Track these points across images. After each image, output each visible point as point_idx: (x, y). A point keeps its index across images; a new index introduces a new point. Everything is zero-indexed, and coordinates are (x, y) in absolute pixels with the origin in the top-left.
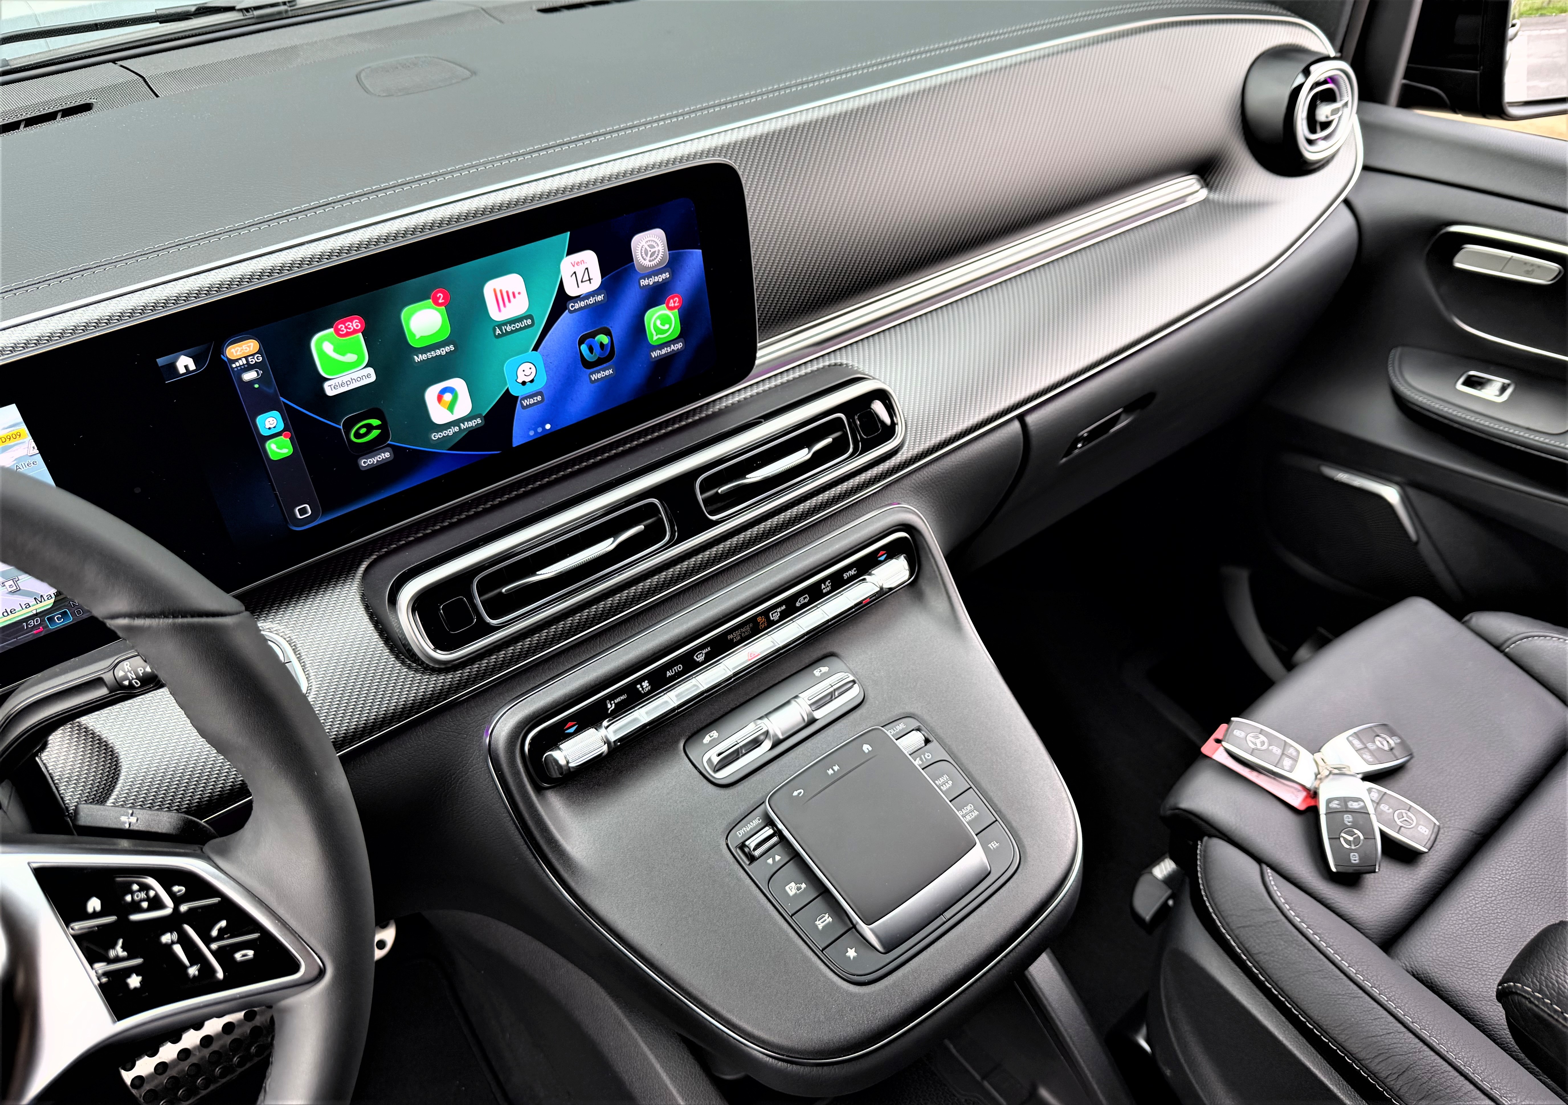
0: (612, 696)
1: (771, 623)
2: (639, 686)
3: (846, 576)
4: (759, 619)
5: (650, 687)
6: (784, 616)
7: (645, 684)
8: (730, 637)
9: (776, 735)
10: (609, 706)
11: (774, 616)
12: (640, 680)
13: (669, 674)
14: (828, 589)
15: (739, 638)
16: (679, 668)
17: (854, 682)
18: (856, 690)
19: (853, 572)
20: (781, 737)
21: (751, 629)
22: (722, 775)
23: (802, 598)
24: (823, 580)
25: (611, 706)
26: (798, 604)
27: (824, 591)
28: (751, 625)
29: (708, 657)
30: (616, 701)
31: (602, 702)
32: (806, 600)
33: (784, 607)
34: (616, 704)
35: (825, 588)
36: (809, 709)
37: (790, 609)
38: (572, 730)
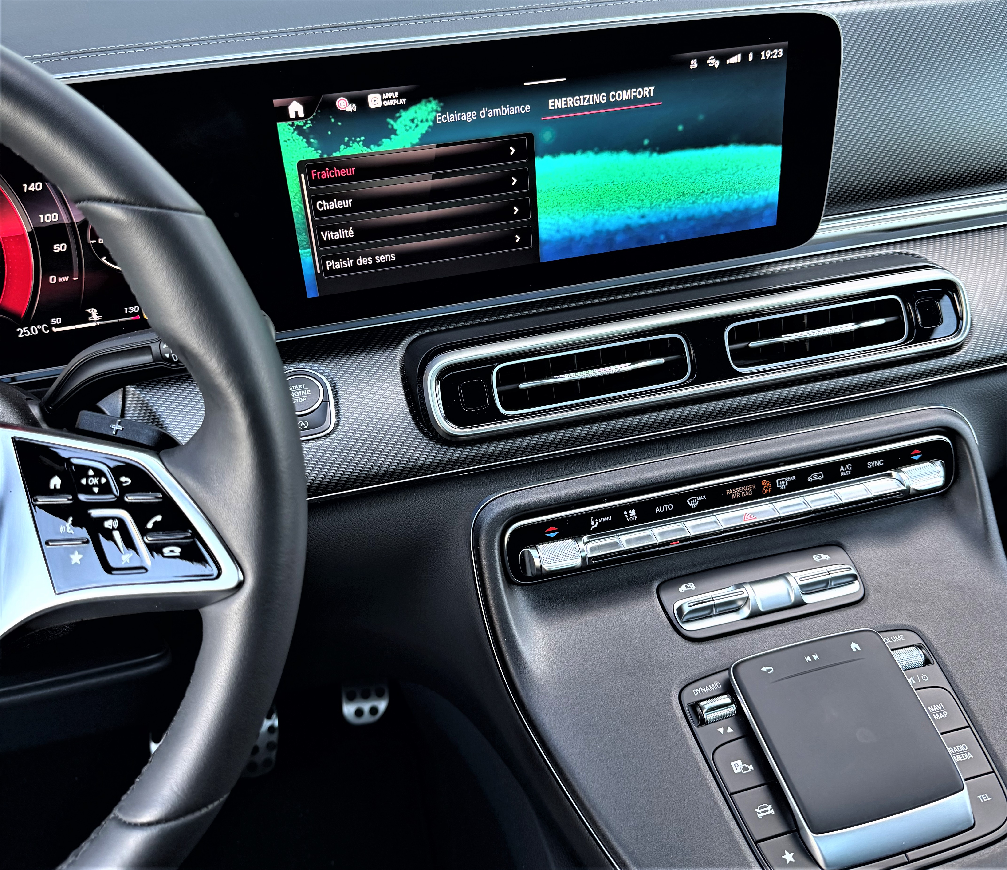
0: (597, 514)
1: (776, 491)
2: (625, 513)
3: (870, 465)
4: (764, 482)
5: (636, 518)
6: (792, 487)
7: (633, 512)
8: (729, 492)
9: (756, 606)
10: (593, 523)
11: (782, 484)
12: (627, 507)
13: (658, 510)
14: (848, 473)
15: (738, 496)
16: (669, 507)
17: (855, 577)
18: (855, 588)
19: (879, 463)
20: (761, 609)
21: (753, 490)
22: (690, 627)
27: (842, 474)
28: (754, 486)
29: (702, 506)
33: (793, 478)
34: (599, 523)
35: (844, 471)
36: (798, 590)
37: (801, 482)
38: (552, 535)
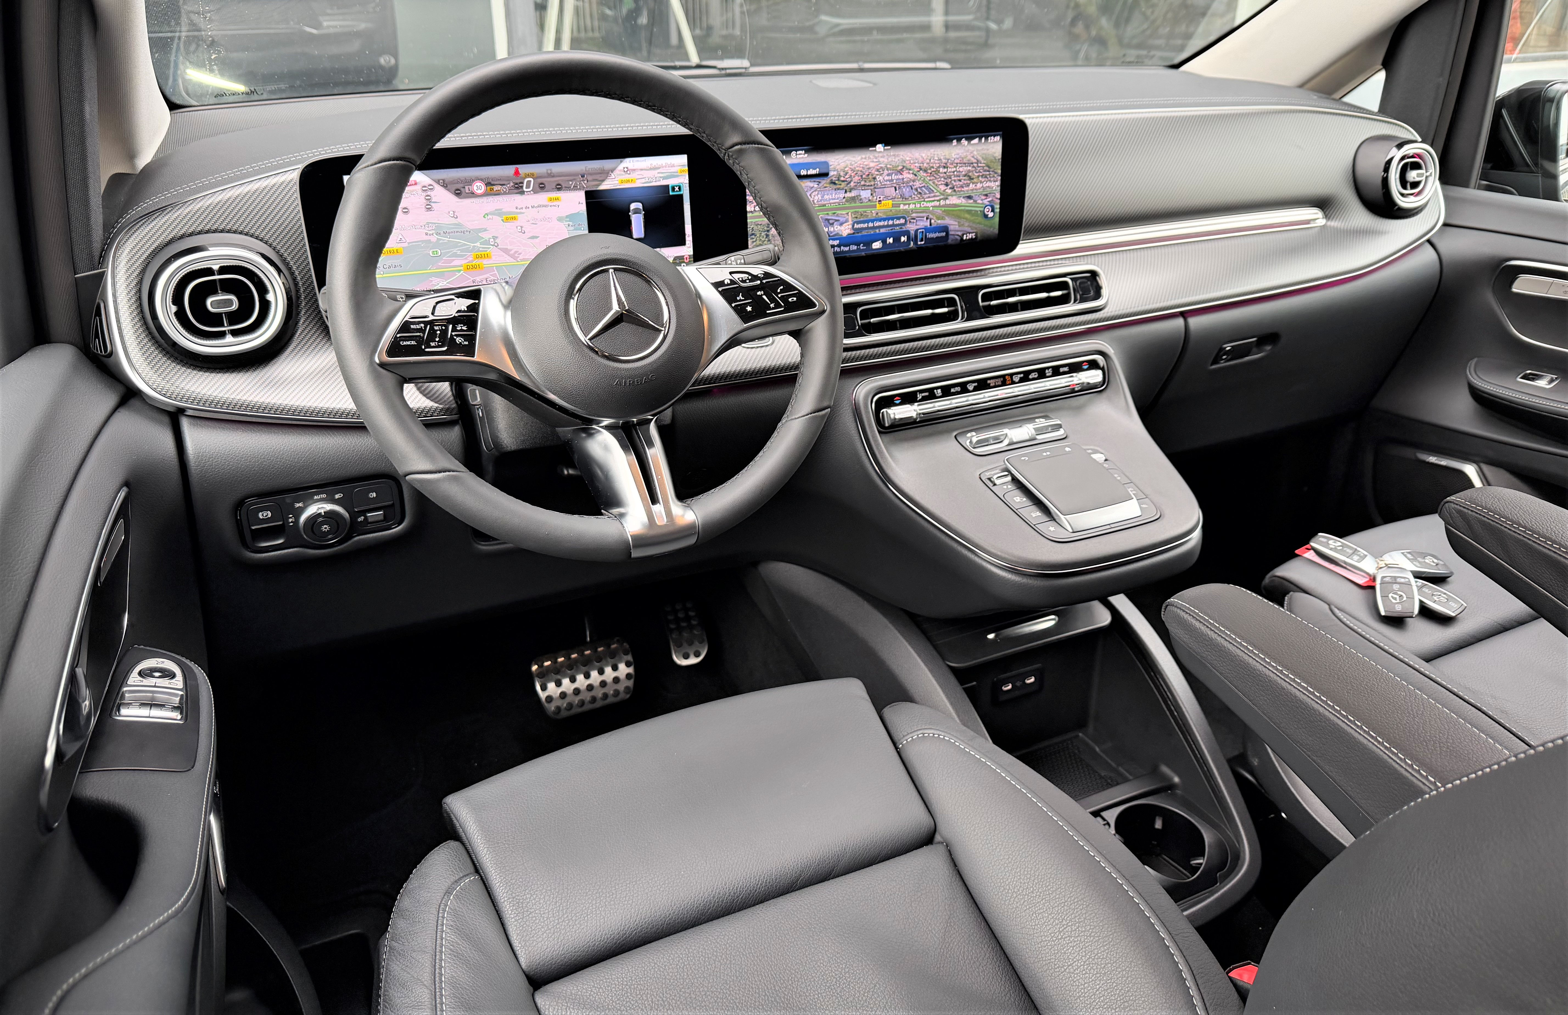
0: (921, 391)
1: (1013, 383)
2: (935, 391)
3: (1062, 370)
4: (1007, 377)
5: (941, 394)
6: (1022, 380)
7: (939, 391)
8: (989, 382)
9: (1012, 439)
10: (918, 396)
11: (1016, 378)
12: (937, 388)
13: (952, 390)
14: (1050, 374)
15: (994, 384)
16: (958, 389)
17: (1060, 427)
18: (1061, 432)
19: (1066, 369)
20: (1015, 440)
21: (1002, 382)
22: (978, 451)
23: (1033, 374)
24: (1048, 368)
25: (919, 396)
26: (1030, 377)
27: (1048, 375)
28: (1002, 379)
29: (976, 389)
30: (924, 394)
31: (915, 392)
32: (1036, 376)
33: (1022, 375)
34: (922, 397)
35: (1049, 372)
36: (1033, 432)
37: (1026, 377)
38: (898, 402)
